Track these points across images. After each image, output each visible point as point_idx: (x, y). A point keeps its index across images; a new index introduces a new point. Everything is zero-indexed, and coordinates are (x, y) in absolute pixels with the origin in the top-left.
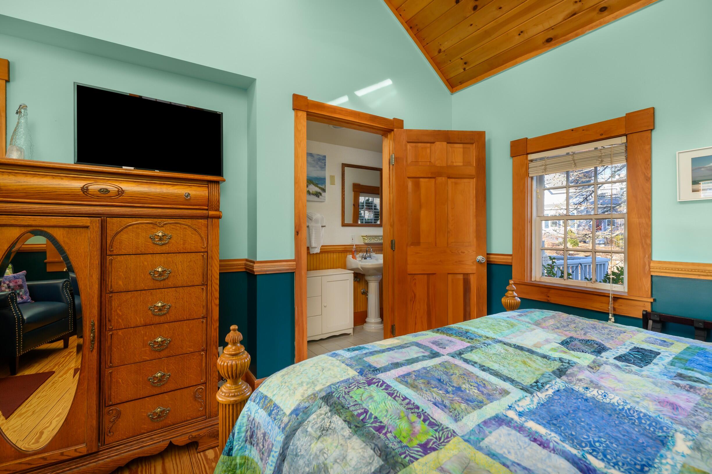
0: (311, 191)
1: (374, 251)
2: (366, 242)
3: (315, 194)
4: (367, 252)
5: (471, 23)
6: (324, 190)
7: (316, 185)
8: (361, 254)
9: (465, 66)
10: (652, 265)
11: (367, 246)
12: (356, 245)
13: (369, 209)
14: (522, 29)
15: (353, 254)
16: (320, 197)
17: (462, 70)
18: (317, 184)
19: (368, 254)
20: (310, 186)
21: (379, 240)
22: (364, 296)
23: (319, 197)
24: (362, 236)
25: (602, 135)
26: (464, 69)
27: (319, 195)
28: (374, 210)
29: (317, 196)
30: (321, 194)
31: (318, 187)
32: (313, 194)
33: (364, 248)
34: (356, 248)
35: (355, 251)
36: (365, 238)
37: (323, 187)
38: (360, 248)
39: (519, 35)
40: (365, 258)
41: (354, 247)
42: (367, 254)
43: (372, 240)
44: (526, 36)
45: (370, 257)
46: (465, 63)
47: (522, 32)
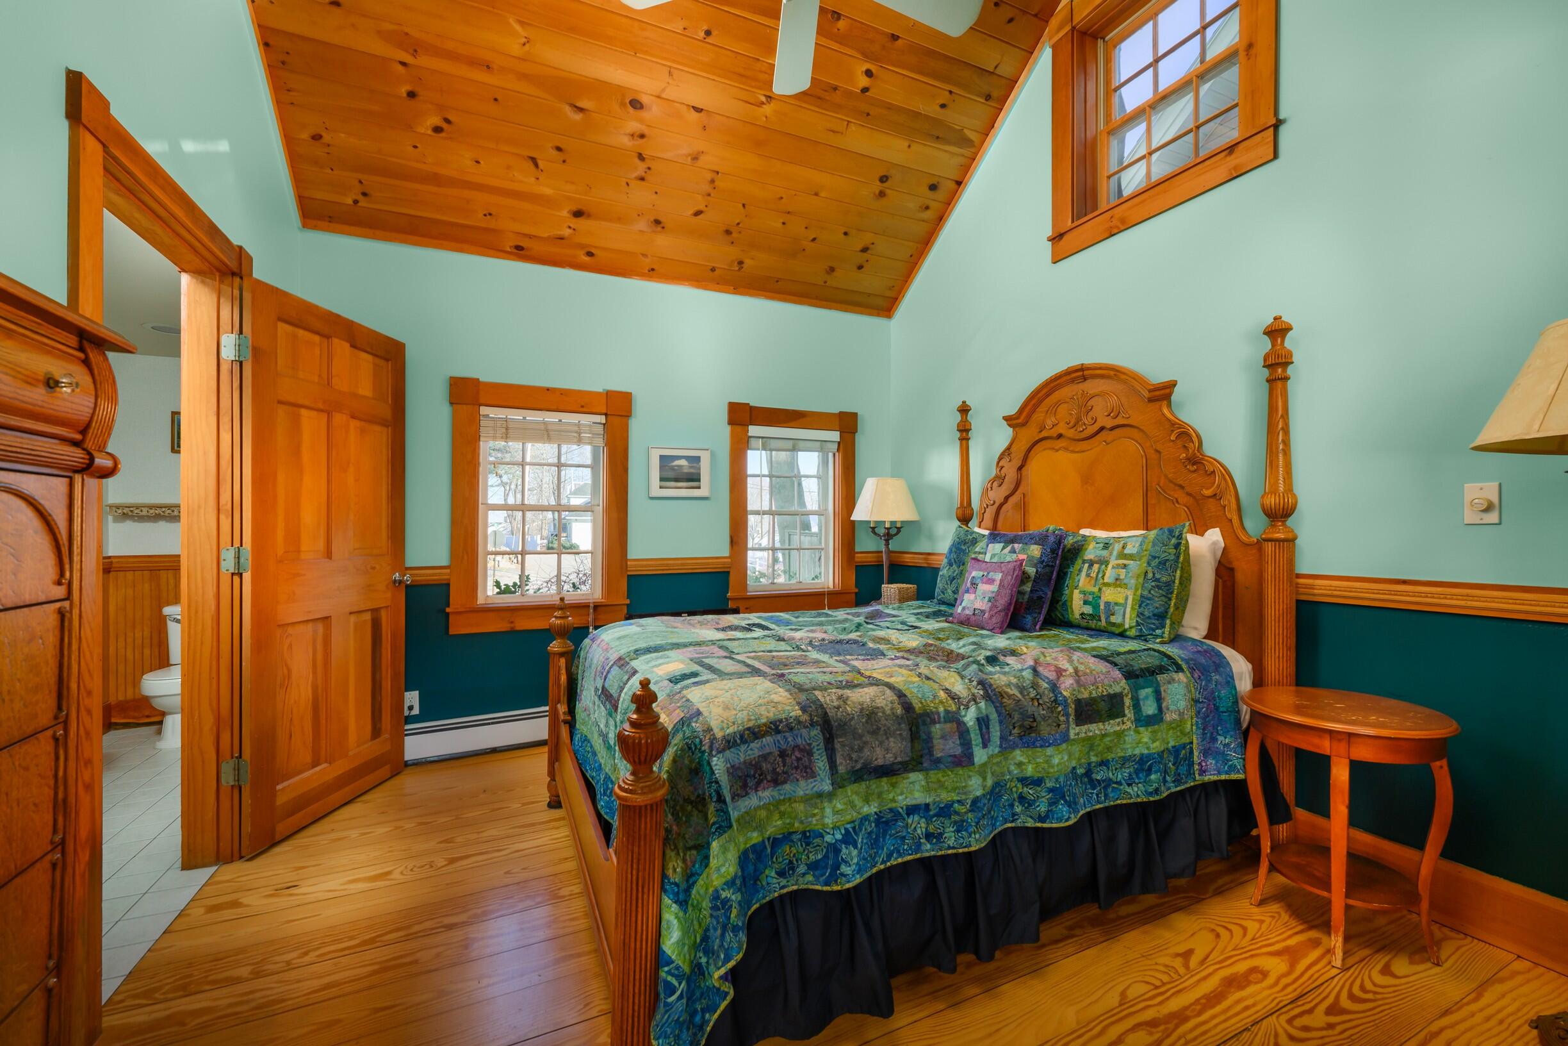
5: (418, 145)
9: (360, 197)
10: (629, 563)
14: (493, 212)
17: (350, 201)
25: (582, 407)
26: (356, 202)
39: (485, 215)
44: (492, 223)
46: (364, 194)
47: (490, 214)
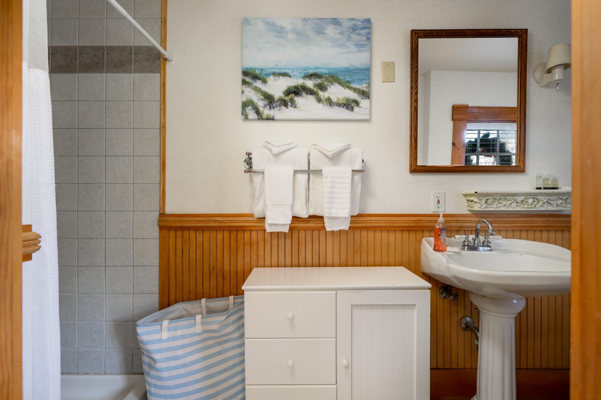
0: (334, 99)
1: (499, 231)
2: (477, 208)
3: (345, 105)
4: (477, 232)
6: (366, 95)
7: (346, 85)
8: (460, 238)
11: (478, 219)
12: (444, 216)
13: (489, 151)
15: (437, 237)
16: (356, 109)
18: (348, 82)
19: (482, 238)
20: (332, 87)
21: (514, 204)
22: (468, 333)
23: (352, 110)
24: (465, 195)
27: (353, 105)
28: (499, 154)
29: (347, 108)
30: (357, 103)
31: (349, 88)
32: (339, 105)
33: (471, 222)
34: (446, 222)
35: (441, 230)
36: (472, 198)
37: (363, 87)
38: (458, 221)
40: (473, 248)
41: (441, 219)
42: (477, 236)
43: (495, 206)
45: (486, 244)
